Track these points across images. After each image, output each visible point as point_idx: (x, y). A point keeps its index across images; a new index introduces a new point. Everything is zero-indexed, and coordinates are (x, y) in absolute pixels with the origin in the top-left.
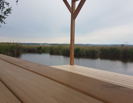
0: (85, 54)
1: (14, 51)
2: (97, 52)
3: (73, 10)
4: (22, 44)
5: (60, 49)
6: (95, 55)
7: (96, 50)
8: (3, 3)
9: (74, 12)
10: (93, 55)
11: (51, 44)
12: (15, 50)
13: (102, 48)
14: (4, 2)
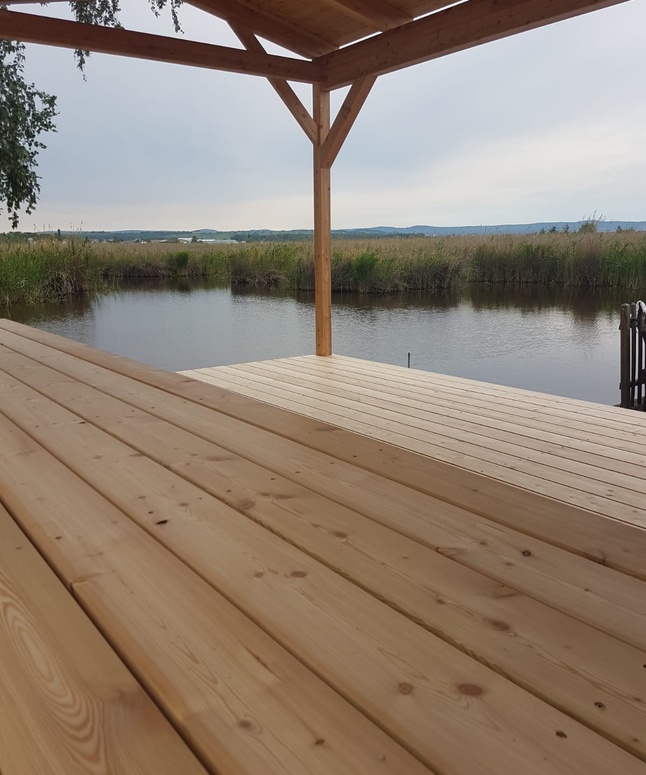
0: (402, 285)
1: (59, 279)
2: (457, 271)
3: (320, 127)
4: (87, 237)
5: (282, 265)
6: (449, 287)
7: (453, 261)
8: (31, 96)
9: (324, 134)
10: (440, 288)
11: (238, 236)
12: (64, 276)
13: (481, 249)
14: (34, 94)
